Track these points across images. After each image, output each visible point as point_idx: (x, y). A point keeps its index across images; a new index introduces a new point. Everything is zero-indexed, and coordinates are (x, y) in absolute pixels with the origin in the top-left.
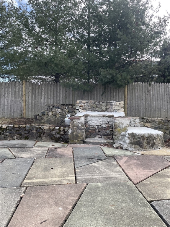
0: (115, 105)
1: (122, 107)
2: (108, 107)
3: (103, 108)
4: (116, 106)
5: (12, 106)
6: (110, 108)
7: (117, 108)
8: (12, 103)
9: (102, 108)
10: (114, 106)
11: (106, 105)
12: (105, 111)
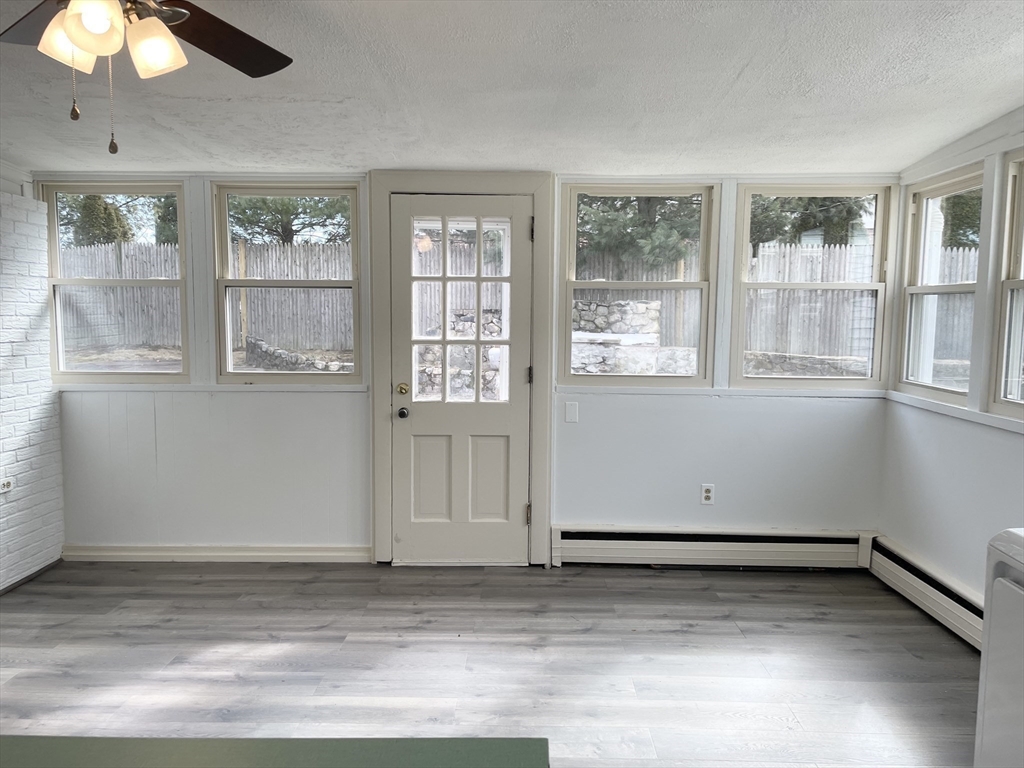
0: (634, 313)
1: (653, 320)
2: (612, 319)
3: (600, 321)
4: (636, 316)
5: (343, 314)
6: (617, 321)
7: (638, 321)
8: (340, 305)
9: (597, 322)
10: (629, 316)
11: (606, 313)
12: (606, 329)
